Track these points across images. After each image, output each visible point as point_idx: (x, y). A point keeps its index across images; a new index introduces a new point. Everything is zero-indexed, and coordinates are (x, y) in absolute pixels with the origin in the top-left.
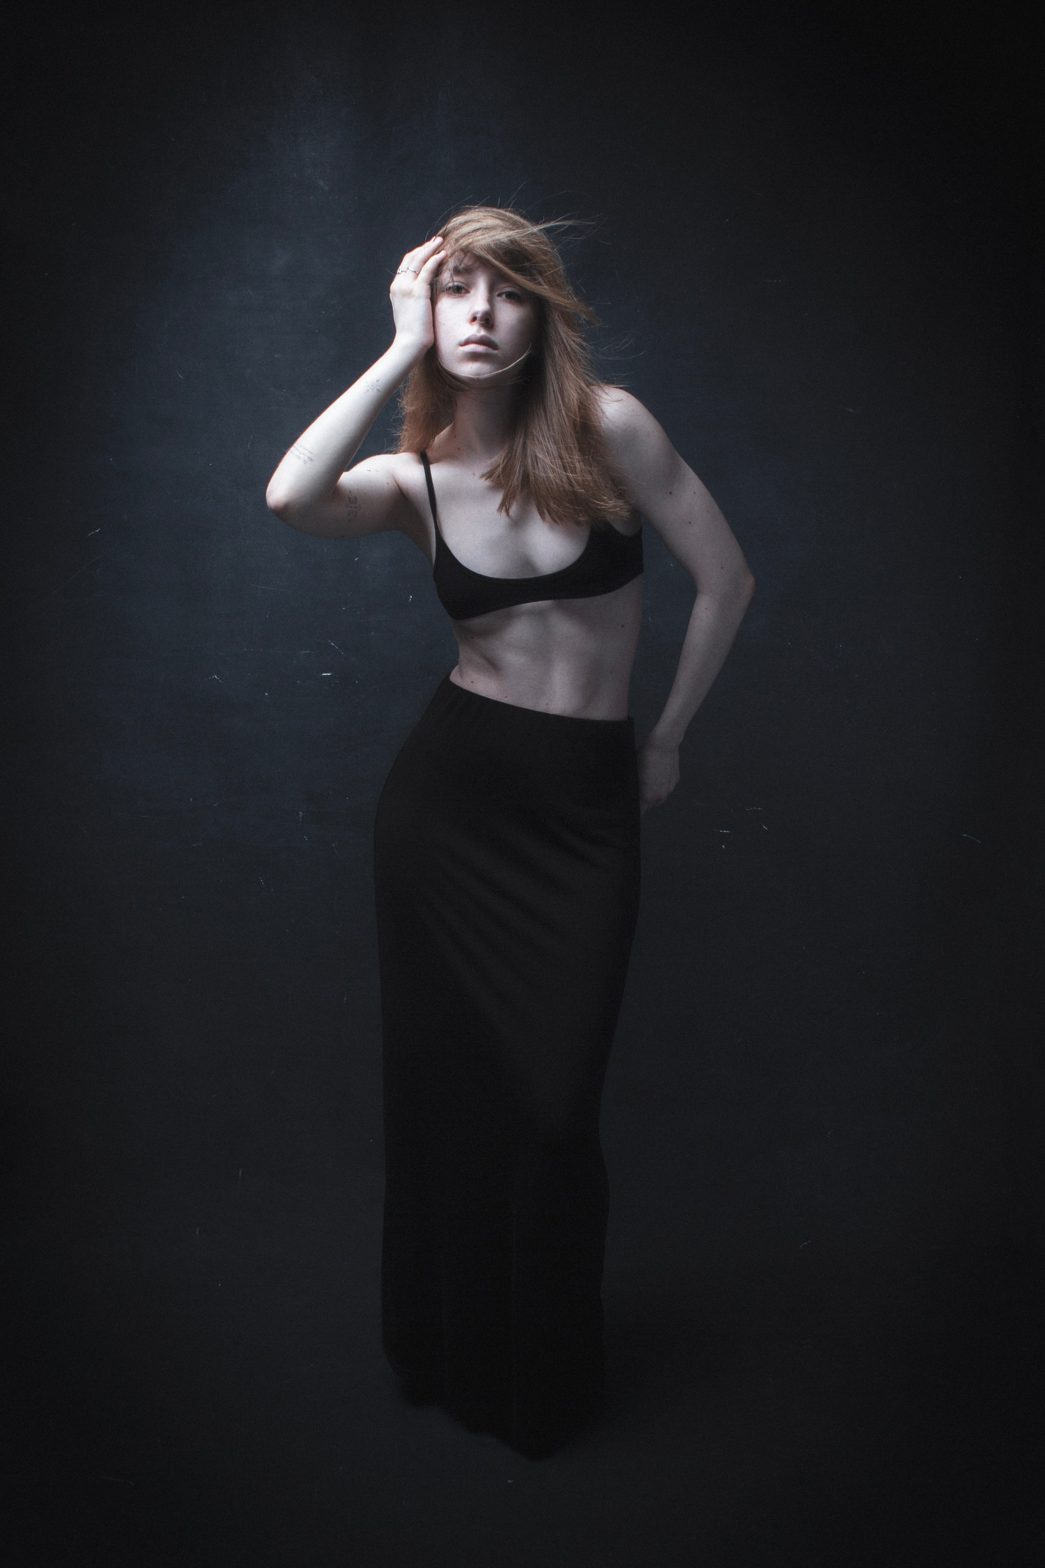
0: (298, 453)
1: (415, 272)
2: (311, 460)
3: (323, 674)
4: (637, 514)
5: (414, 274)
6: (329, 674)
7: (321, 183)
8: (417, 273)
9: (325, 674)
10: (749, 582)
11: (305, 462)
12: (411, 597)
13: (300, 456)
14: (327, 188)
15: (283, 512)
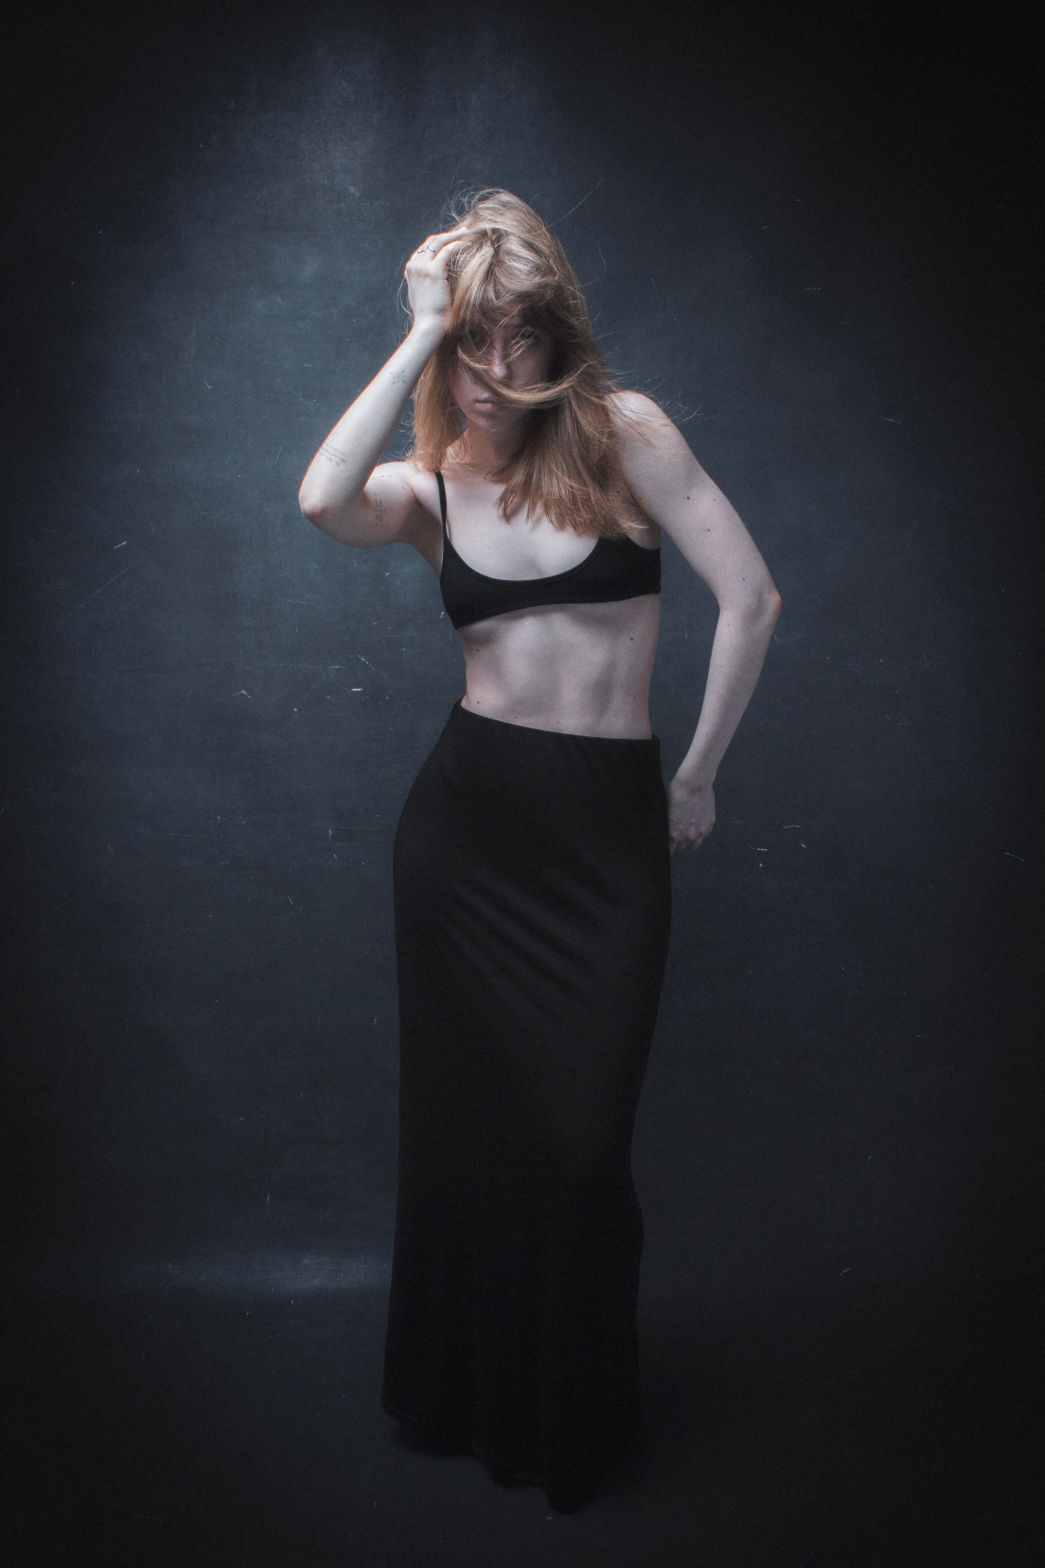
0: (329, 455)
1: (434, 252)
2: (343, 461)
3: (353, 690)
4: (655, 527)
5: (433, 254)
6: (359, 690)
7: (352, 189)
8: (435, 253)
9: (356, 690)
10: (773, 600)
11: (338, 464)
12: (443, 613)
13: (331, 458)
14: (358, 194)
15: (316, 518)
